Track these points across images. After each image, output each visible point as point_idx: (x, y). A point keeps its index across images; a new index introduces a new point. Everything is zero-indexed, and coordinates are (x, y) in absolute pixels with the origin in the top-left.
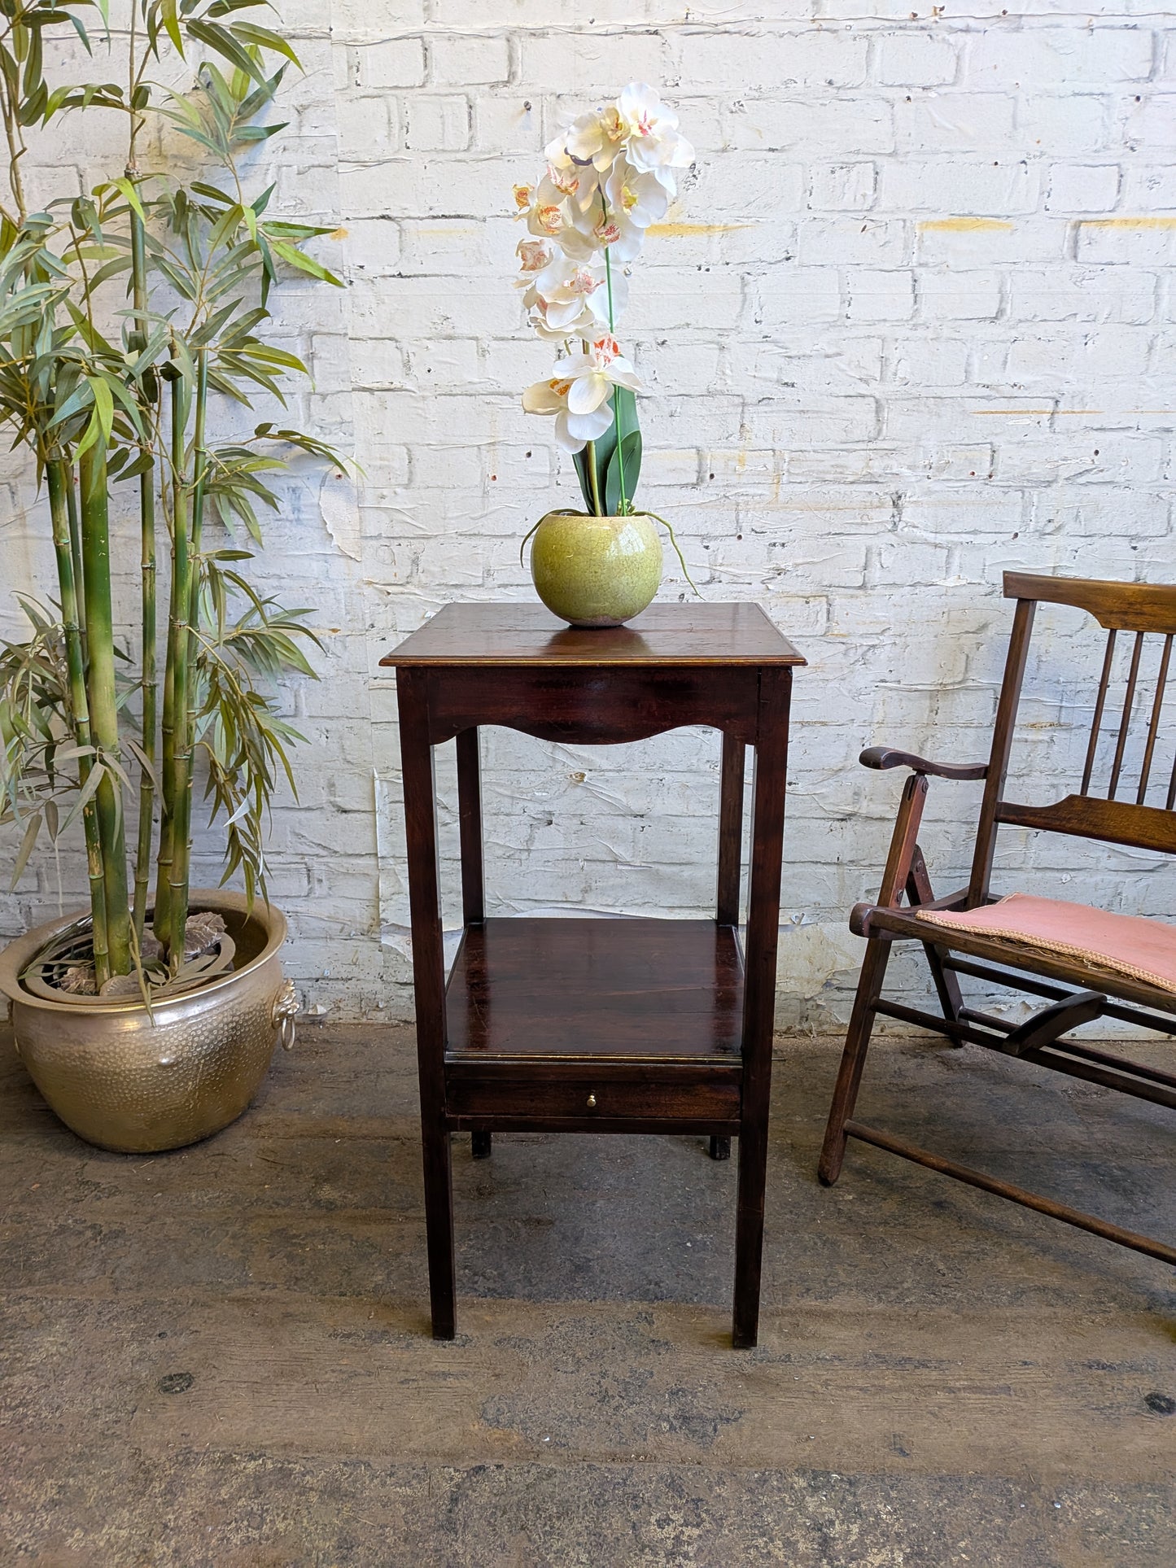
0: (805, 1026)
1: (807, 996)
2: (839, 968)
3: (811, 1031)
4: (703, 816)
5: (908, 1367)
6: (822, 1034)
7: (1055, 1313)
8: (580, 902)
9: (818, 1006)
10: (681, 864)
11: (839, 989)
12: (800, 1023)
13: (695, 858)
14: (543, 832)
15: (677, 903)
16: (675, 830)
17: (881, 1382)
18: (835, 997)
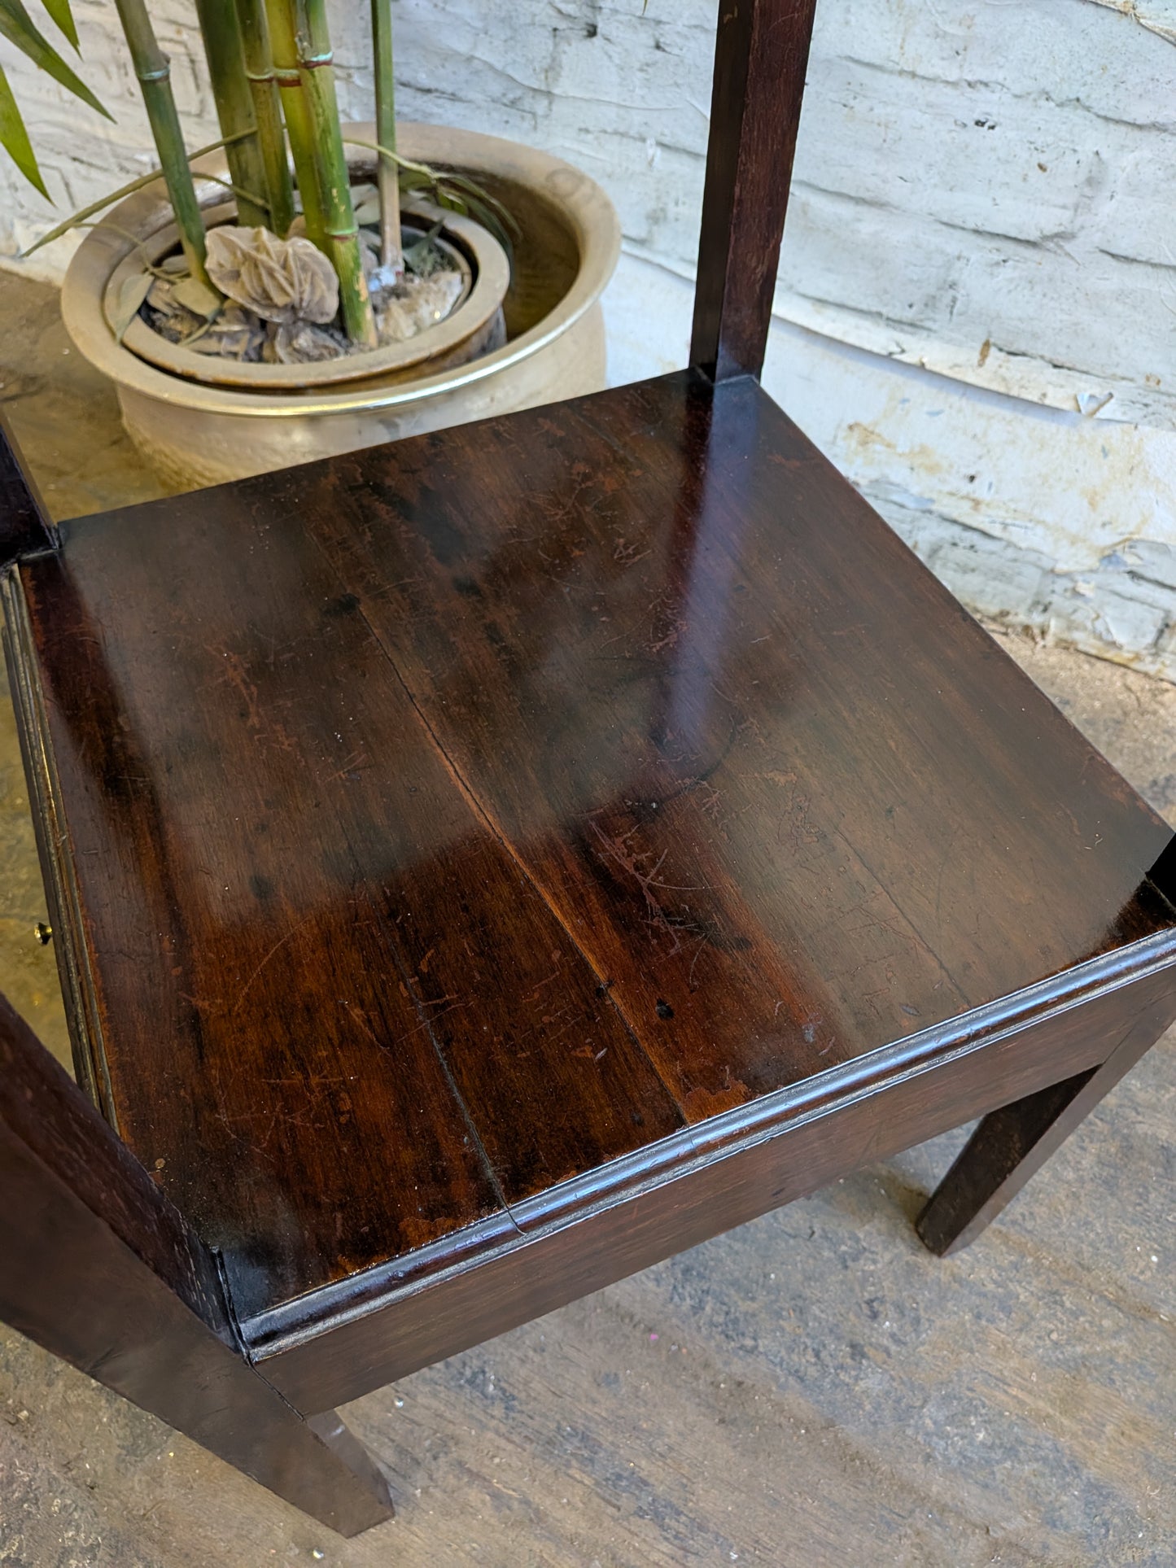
0: (1037, 619)
1: (1061, 567)
2: (1151, 533)
3: (1043, 633)
4: (933, 80)
5: (625, 1500)
6: (1066, 645)
7: (1046, 1547)
8: (641, 242)
9: (1076, 594)
10: (859, 201)
11: (1133, 575)
12: (1030, 611)
13: (896, 192)
14: (577, 51)
15: (835, 295)
16: (860, 106)
17: (545, 1503)
18: (1119, 588)
